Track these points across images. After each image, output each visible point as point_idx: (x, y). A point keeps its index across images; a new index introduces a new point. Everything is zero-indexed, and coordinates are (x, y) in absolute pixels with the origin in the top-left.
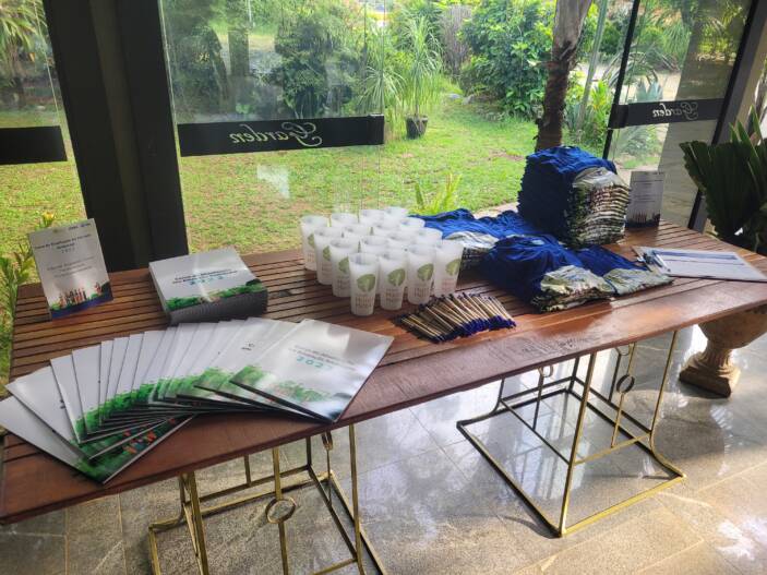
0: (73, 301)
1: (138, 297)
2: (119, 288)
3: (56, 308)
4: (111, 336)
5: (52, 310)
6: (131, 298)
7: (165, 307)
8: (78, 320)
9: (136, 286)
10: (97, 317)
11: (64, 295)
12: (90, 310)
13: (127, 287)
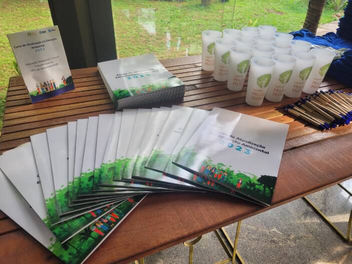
0: (47, 89)
1: (92, 88)
2: (77, 80)
3: (35, 94)
4: (75, 117)
5: (32, 96)
6: (87, 88)
7: (112, 96)
8: (51, 104)
9: (90, 79)
10: (64, 102)
11: (39, 85)
12: (59, 96)
13: (84, 80)
